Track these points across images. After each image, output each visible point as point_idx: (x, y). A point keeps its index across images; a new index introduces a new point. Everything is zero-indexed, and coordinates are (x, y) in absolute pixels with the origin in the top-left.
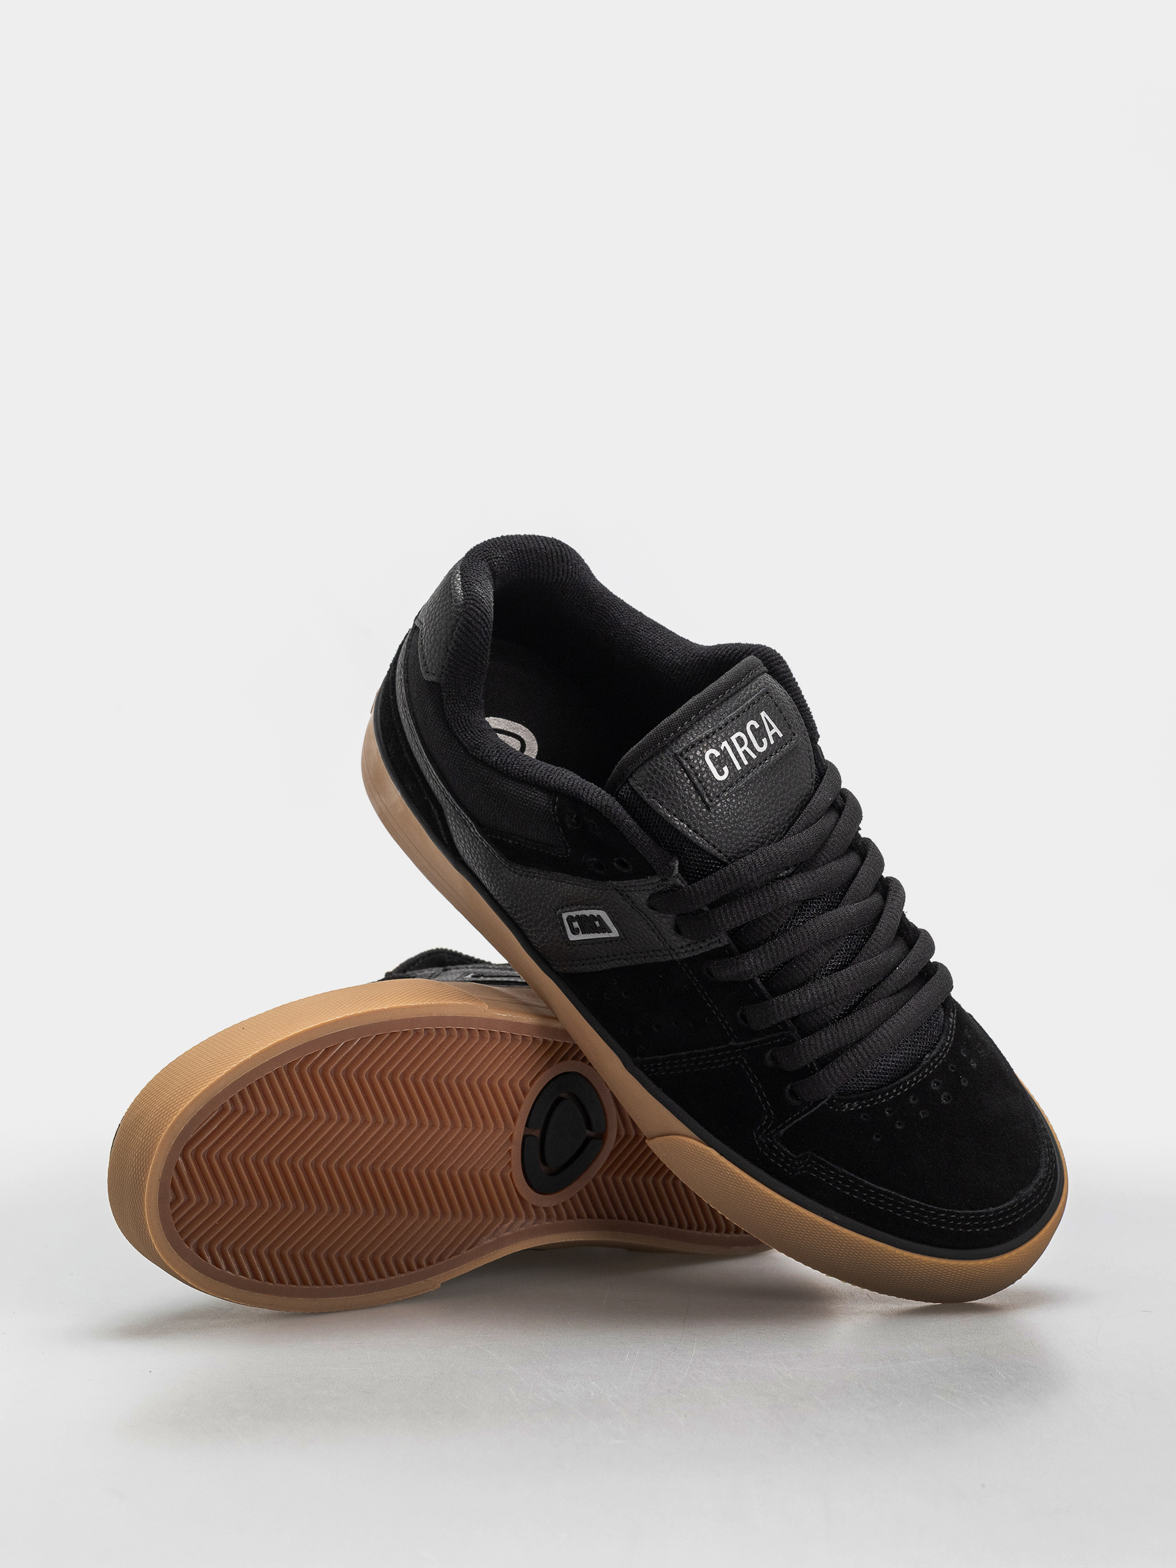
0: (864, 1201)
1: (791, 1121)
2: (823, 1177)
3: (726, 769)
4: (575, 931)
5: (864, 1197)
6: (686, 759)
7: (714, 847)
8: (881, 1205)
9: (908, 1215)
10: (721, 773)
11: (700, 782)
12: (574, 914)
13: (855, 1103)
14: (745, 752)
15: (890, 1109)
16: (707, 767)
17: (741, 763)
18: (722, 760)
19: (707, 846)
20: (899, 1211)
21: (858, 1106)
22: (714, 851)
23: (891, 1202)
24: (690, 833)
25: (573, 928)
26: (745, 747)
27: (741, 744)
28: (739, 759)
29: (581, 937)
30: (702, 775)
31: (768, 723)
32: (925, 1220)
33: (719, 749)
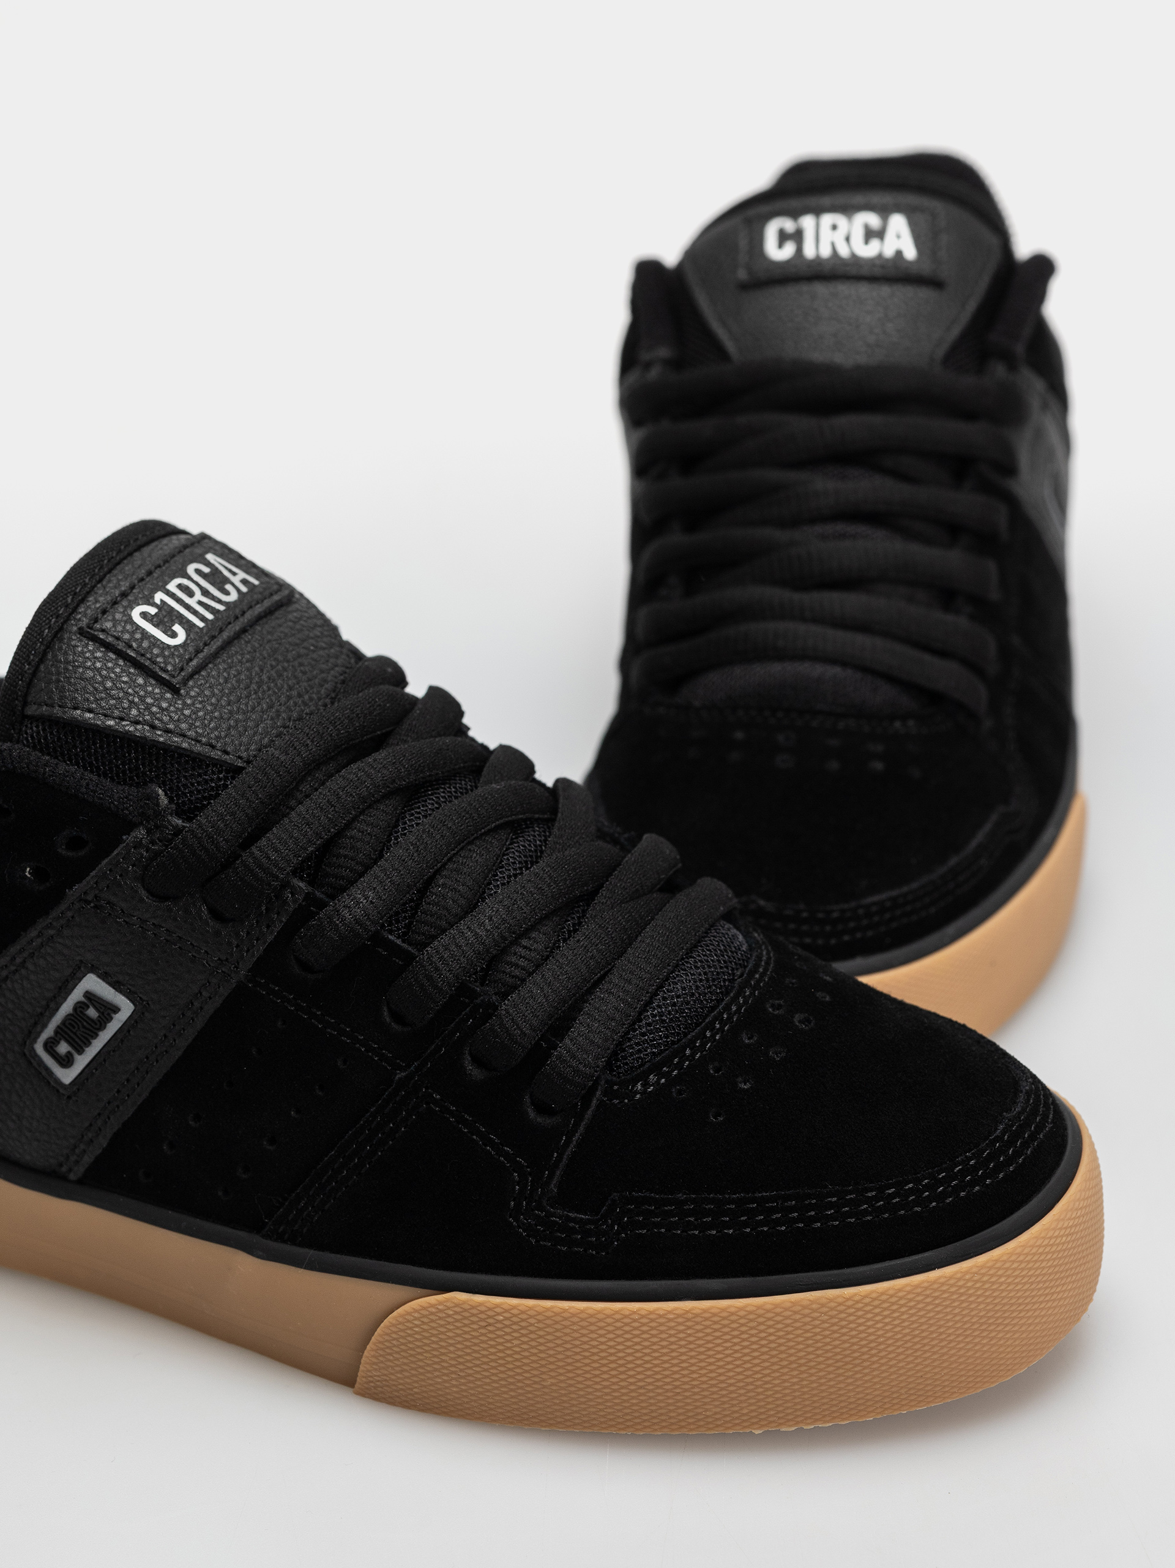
0: (748, 1230)
1: (560, 1156)
2: (658, 1225)
3: (177, 628)
4: (66, 1062)
5: (745, 1224)
6: (103, 631)
7: (213, 747)
8: (778, 1222)
9: (832, 1218)
10: (174, 635)
11: (143, 655)
12: (48, 1032)
13: (651, 1077)
14: (200, 603)
15: (717, 1064)
16: (144, 633)
17: (203, 619)
18: (165, 618)
19: (198, 748)
20: (814, 1220)
21: (659, 1080)
22: (216, 754)
23: (792, 1209)
24: (160, 736)
25: (61, 1057)
26: (198, 596)
27: (191, 594)
28: (195, 613)
29: (82, 1062)
30: (140, 646)
31: (226, 568)
32: (866, 1212)
33: (154, 605)
